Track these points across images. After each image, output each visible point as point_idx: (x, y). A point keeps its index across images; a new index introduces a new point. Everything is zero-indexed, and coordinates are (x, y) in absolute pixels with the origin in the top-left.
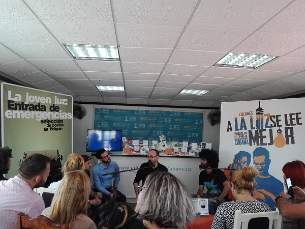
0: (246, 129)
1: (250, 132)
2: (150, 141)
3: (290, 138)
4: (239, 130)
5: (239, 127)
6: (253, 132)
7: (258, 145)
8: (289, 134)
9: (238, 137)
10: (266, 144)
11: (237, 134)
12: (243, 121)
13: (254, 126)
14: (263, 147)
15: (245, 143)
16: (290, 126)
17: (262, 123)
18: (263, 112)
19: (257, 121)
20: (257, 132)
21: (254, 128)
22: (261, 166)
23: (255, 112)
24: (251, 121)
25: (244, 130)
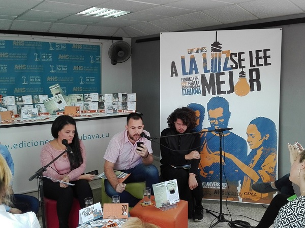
0: (197, 72)
1: (203, 77)
2: (36, 97)
3: (255, 83)
4: (187, 74)
5: (187, 70)
6: (208, 76)
7: (214, 93)
8: (254, 78)
9: (187, 84)
10: (224, 93)
11: (186, 79)
12: (193, 61)
13: (209, 68)
14: (220, 96)
15: (196, 92)
16: (256, 67)
17: (220, 63)
18: (221, 48)
19: (212, 61)
20: (212, 76)
21: (209, 71)
22: (218, 121)
23: (209, 48)
24: (205, 61)
25: (194, 75)
